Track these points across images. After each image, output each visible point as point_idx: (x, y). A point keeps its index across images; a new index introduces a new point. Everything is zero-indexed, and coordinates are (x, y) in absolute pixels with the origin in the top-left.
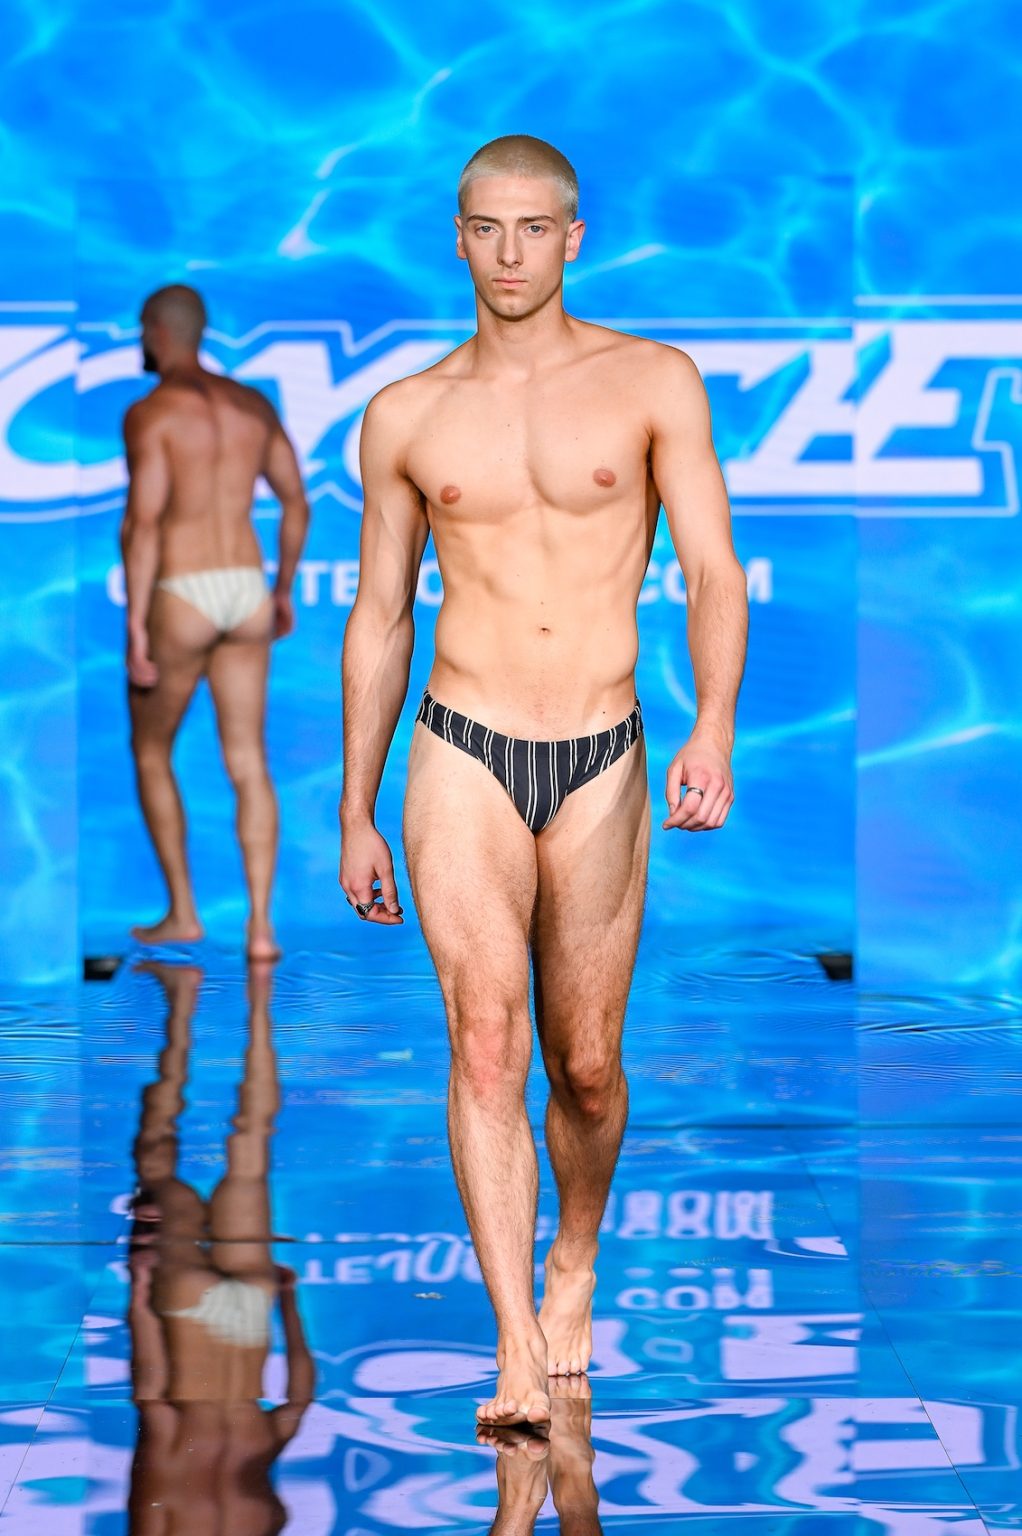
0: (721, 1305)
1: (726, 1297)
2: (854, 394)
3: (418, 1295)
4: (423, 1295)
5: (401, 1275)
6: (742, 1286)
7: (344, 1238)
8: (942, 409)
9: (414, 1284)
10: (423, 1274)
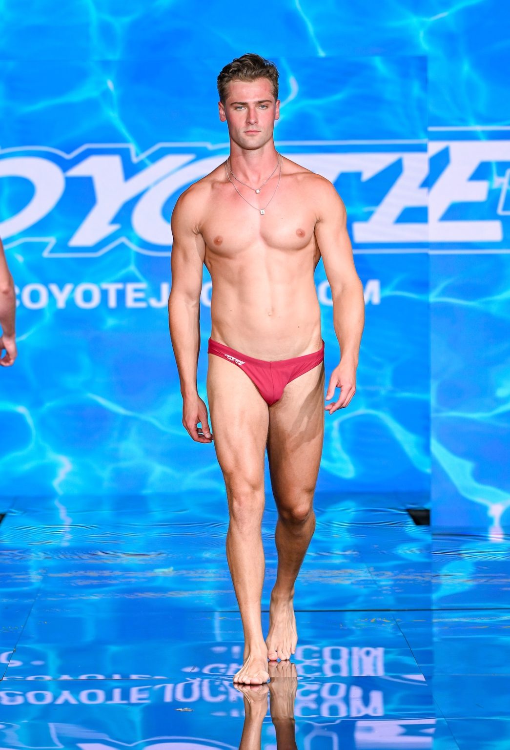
0: (354, 714)
1: (357, 708)
2: (428, 183)
3: (178, 710)
4: (181, 709)
5: (168, 698)
6: (366, 701)
7: (134, 677)
8: (478, 192)
9: (175, 703)
10: (180, 697)
